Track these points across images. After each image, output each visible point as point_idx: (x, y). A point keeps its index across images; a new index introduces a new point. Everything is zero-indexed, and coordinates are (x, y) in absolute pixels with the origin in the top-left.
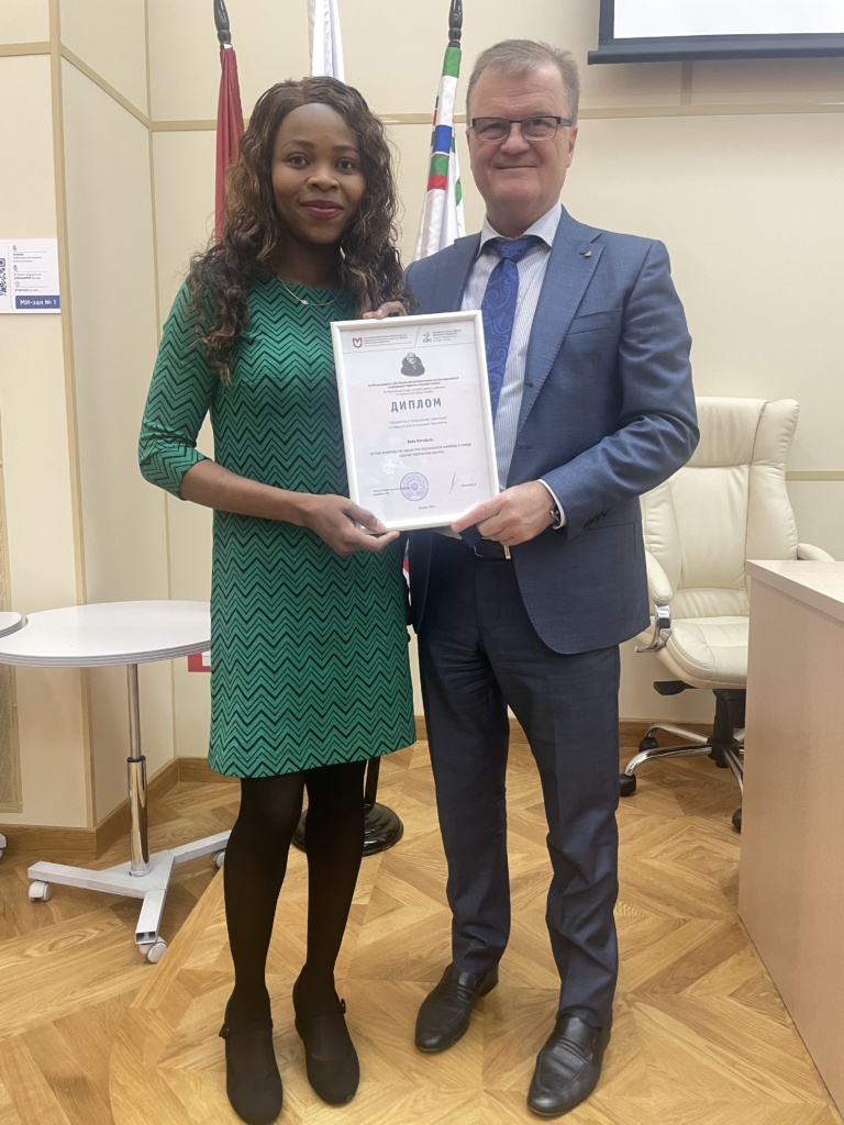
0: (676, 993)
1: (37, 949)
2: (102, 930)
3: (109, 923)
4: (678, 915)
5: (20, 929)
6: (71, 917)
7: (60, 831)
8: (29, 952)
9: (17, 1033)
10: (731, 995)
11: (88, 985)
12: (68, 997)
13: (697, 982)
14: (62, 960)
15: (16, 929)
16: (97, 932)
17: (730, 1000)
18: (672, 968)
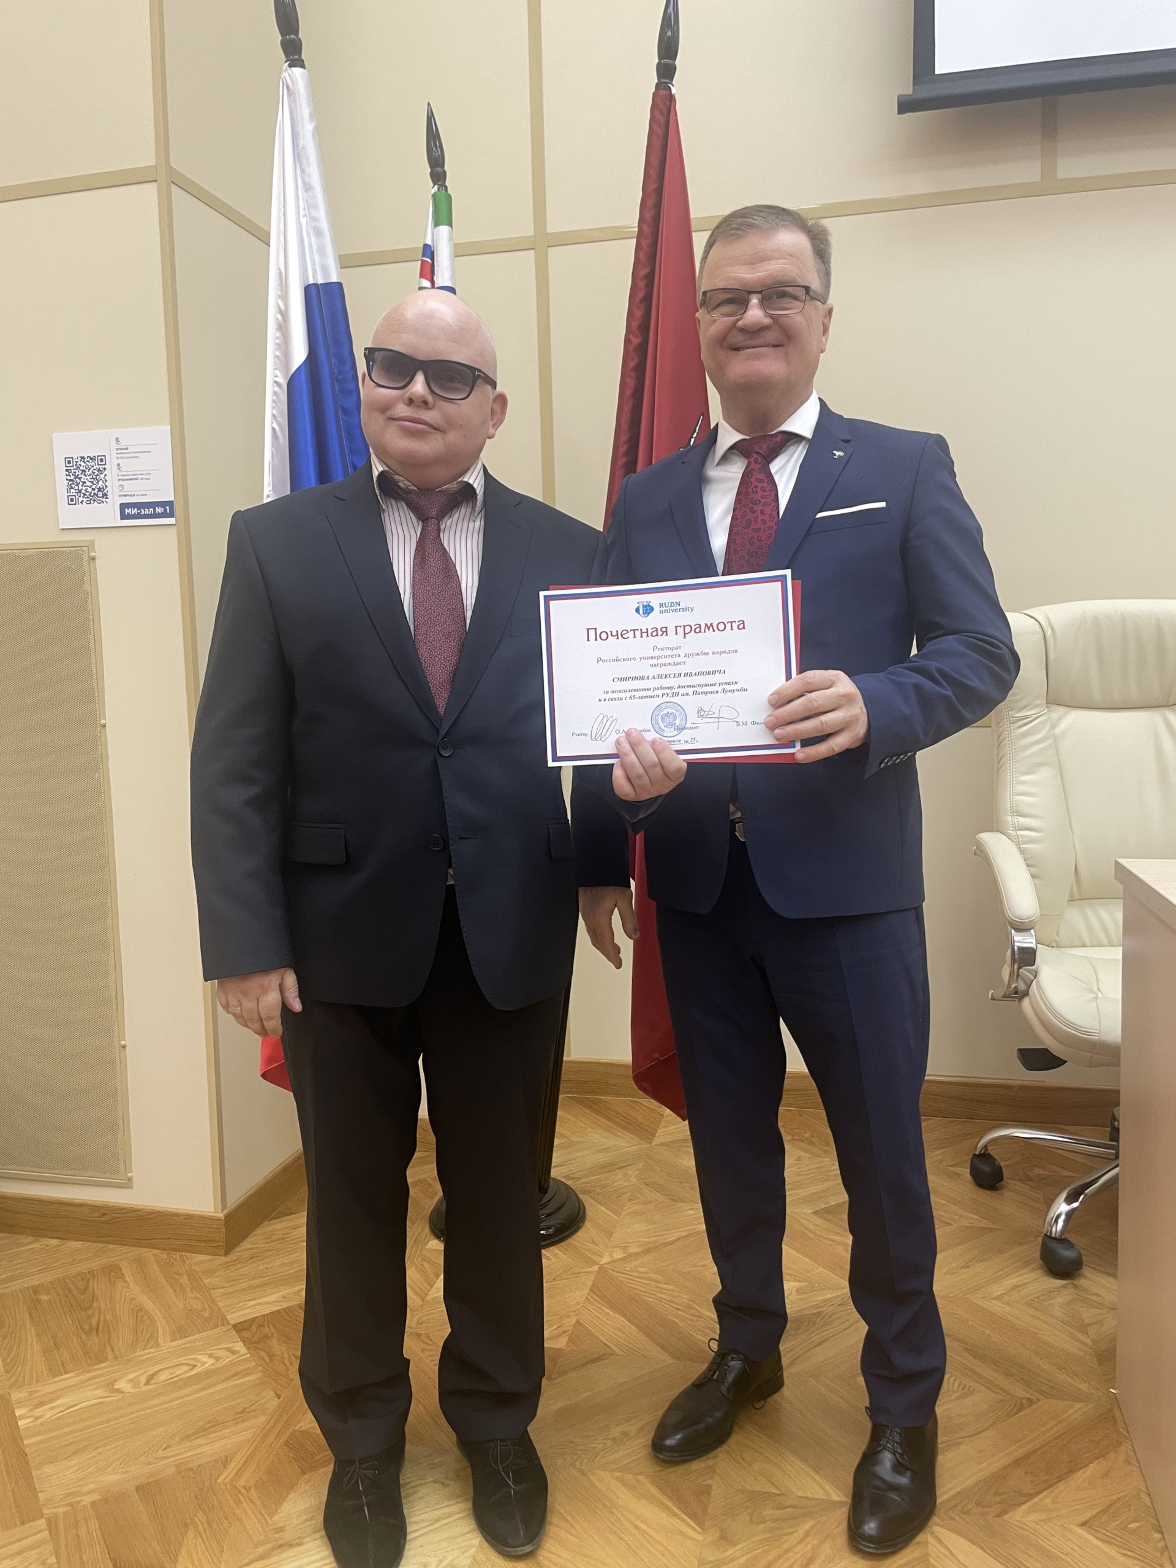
0: (999, 1515)
1: (131, 1381)
2: (217, 1359)
3: (228, 1349)
4: (1020, 1391)
5: (113, 1350)
6: (181, 1338)
7: (177, 1215)
8: (123, 1385)
9: (87, 1500)
10: (1083, 1524)
11: (188, 1438)
12: (161, 1453)
13: (1036, 1500)
14: (163, 1399)
15: (108, 1349)
16: (211, 1361)
17: (1080, 1531)
18: (1000, 1476)
